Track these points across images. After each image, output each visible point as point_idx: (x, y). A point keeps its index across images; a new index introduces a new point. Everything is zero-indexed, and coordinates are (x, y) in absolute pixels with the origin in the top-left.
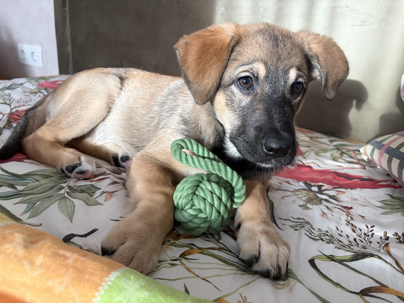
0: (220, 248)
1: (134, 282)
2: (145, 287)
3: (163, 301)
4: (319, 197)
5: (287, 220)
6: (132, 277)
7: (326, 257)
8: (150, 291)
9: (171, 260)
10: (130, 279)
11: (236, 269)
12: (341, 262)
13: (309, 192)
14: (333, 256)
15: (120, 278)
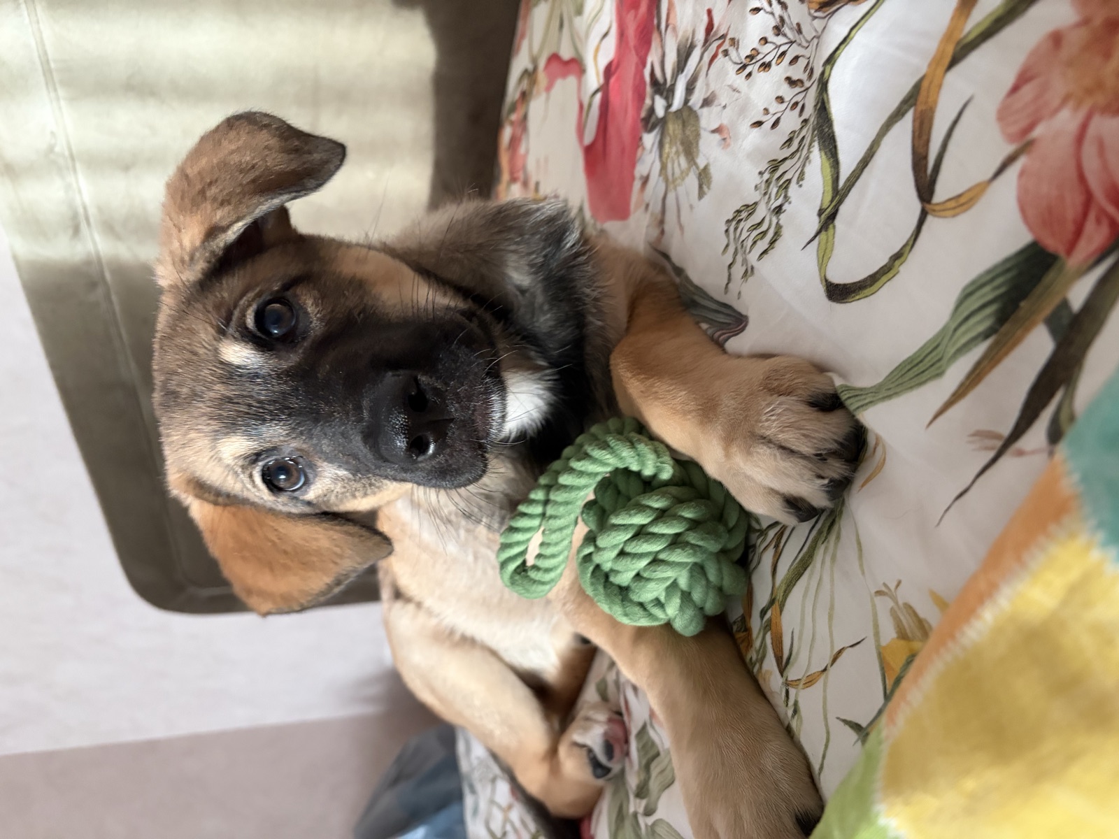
0: (777, 546)
4: (681, 107)
5: (730, 275)
7: (823, 233)
11: (825, 543)
12: (839, 194)
13: (669, 134)
14: (820, 210)
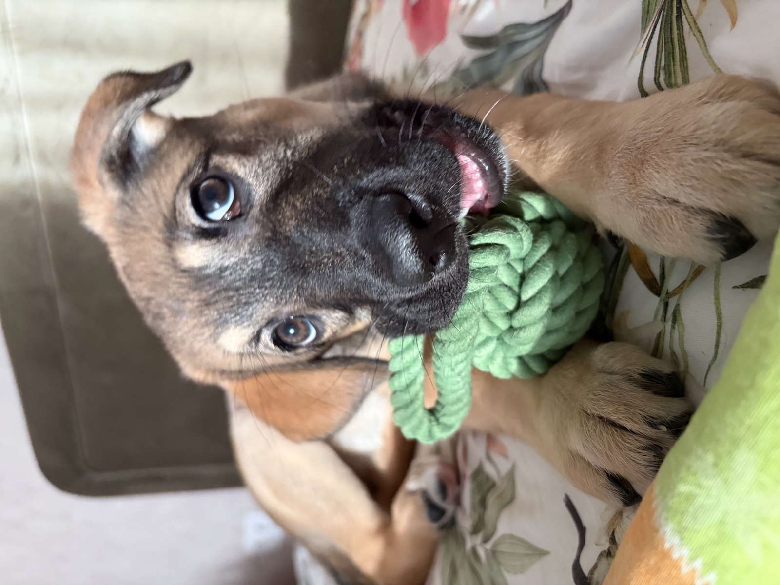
1: (700, 486)
2: (718, 457)
3: (774, 404)
6: (683, 488)
8: (736, 443)
9: (665, 320)
10: (690, 498)
15: (686, 529)
